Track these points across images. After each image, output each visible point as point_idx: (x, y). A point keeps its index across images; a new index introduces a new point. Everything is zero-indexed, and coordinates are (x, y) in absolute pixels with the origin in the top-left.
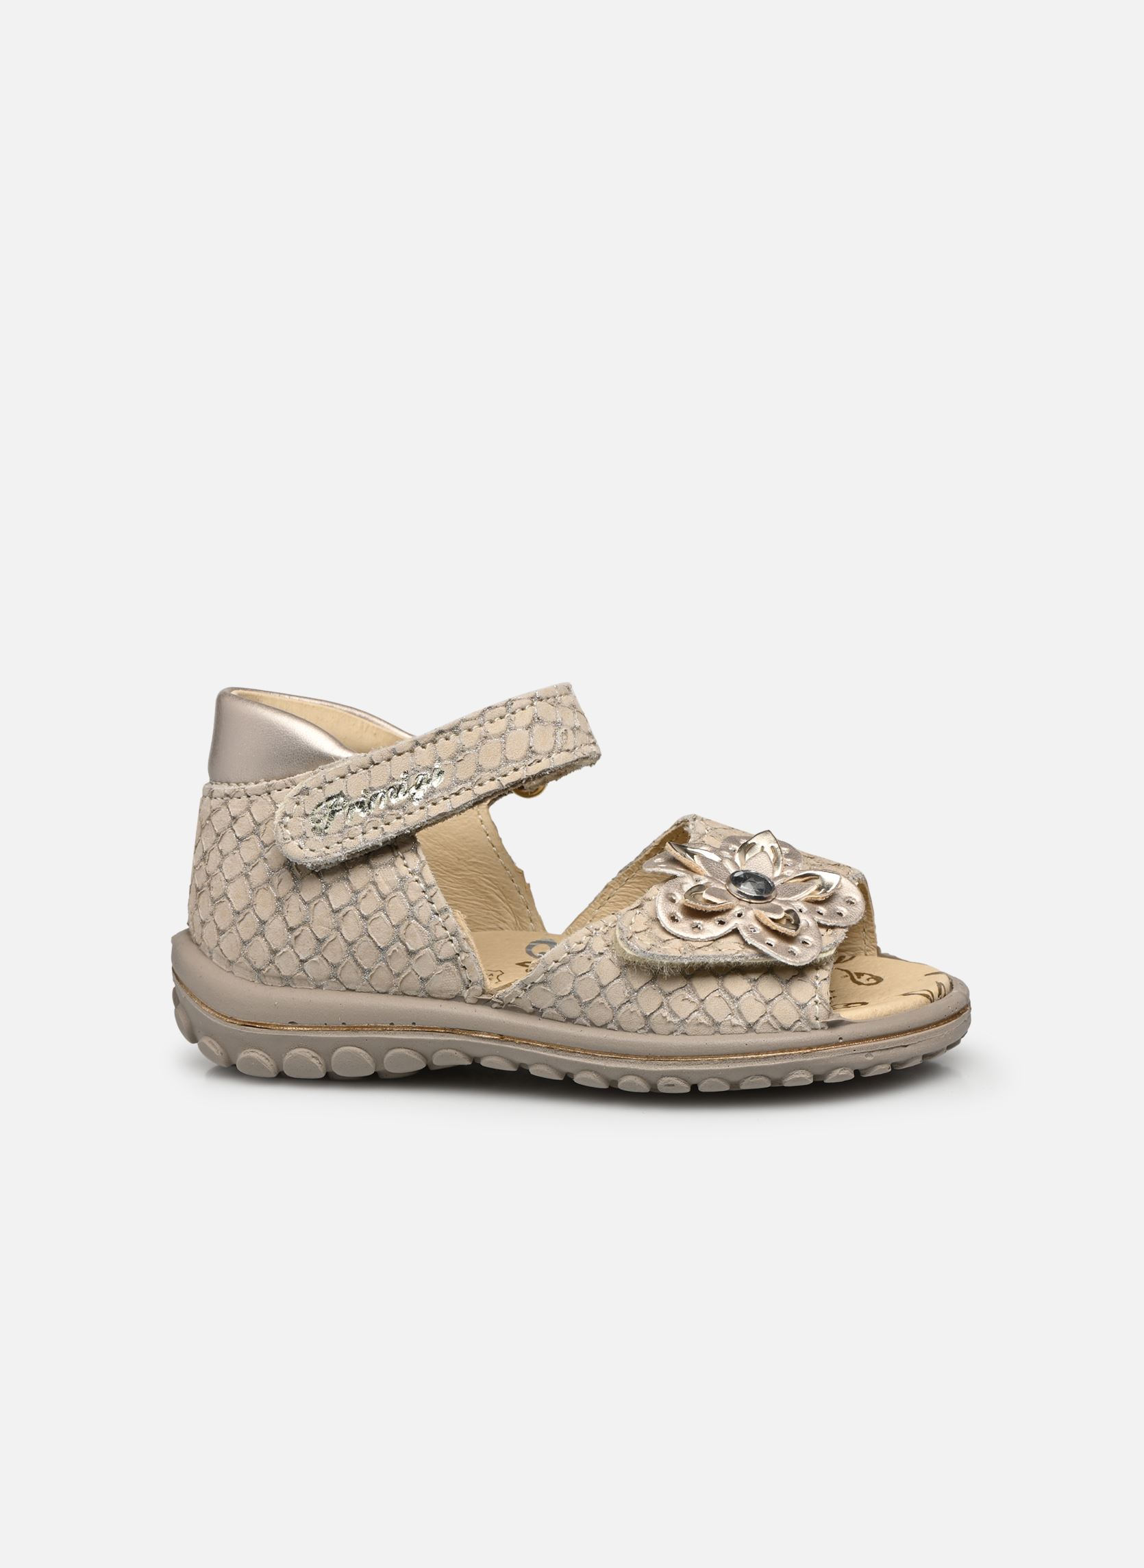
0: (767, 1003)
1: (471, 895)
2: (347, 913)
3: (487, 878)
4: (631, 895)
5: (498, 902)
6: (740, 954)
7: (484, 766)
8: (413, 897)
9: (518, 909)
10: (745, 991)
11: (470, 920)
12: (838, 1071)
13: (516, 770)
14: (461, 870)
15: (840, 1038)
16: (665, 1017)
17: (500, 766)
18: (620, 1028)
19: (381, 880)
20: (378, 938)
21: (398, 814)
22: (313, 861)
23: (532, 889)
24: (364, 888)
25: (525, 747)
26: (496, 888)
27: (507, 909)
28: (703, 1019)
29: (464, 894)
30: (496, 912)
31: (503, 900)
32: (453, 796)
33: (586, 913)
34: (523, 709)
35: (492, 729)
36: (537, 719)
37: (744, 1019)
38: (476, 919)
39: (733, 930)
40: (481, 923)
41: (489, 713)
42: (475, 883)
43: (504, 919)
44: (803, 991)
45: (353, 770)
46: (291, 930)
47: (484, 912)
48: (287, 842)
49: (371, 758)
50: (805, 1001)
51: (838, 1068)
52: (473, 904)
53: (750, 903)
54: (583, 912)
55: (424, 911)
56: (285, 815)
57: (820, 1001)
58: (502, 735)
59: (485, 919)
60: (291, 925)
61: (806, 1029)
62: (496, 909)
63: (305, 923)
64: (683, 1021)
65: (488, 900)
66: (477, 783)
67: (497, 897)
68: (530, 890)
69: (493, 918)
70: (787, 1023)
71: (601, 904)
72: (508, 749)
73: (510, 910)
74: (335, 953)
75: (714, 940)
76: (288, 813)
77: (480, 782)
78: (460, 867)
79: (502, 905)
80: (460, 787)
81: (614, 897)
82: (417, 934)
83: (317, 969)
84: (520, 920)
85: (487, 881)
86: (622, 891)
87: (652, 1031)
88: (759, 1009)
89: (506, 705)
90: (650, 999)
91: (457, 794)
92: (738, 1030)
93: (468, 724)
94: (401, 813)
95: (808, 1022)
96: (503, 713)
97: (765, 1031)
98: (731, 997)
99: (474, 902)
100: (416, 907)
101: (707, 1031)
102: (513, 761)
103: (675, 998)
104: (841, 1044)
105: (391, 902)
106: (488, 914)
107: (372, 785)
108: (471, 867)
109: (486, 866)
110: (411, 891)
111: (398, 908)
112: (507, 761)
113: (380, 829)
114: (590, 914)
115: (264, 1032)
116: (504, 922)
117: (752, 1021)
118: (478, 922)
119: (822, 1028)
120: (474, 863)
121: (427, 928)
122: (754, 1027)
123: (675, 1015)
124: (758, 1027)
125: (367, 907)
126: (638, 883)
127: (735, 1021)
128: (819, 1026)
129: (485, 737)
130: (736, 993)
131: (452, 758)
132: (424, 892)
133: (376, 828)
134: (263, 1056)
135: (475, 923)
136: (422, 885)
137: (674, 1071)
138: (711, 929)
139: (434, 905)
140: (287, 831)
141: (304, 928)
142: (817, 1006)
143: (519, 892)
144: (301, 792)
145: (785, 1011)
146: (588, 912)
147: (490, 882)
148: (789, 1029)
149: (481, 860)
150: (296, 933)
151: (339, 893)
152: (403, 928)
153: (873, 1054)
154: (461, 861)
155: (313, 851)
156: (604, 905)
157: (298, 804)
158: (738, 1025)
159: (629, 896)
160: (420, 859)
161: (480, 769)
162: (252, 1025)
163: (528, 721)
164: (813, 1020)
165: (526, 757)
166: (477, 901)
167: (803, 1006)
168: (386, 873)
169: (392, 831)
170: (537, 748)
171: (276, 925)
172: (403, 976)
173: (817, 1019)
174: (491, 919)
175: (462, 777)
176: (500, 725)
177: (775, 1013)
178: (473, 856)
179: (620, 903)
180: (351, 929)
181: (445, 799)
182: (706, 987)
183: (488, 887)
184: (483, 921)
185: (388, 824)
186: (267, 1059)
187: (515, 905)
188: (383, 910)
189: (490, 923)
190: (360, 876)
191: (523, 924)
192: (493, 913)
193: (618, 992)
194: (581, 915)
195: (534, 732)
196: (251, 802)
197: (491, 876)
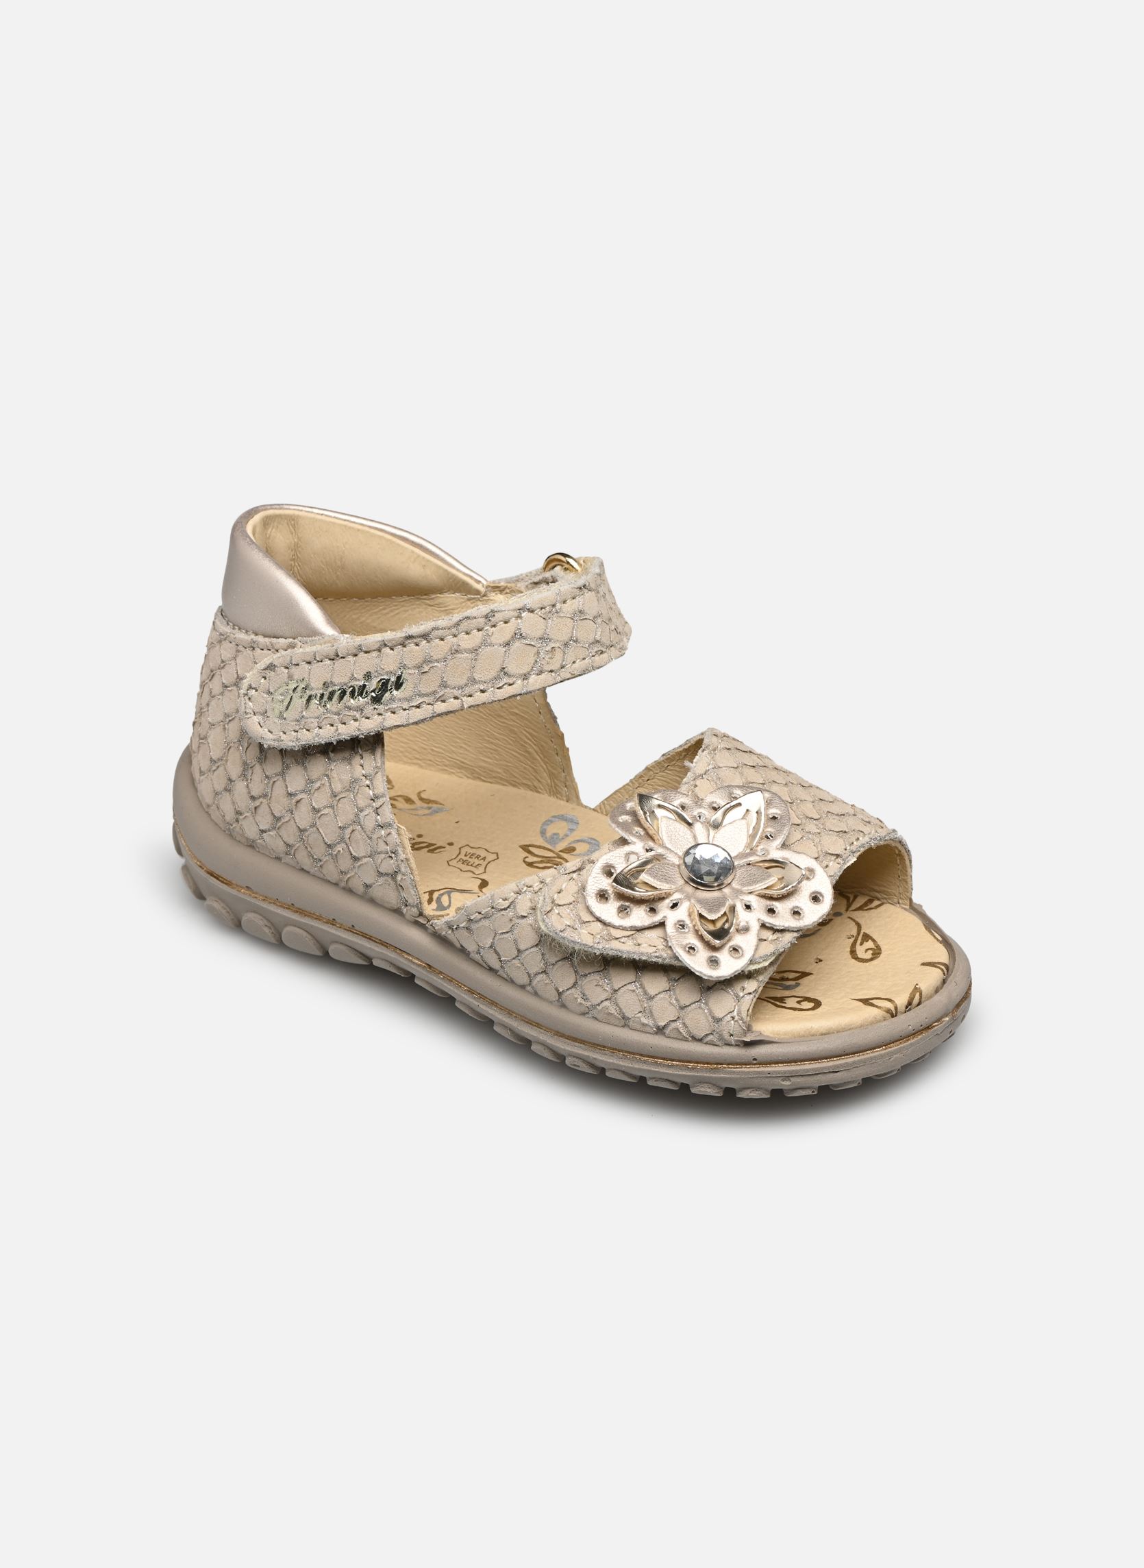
0: (682, 1008)
1: (510, 744)
2: (300, 800)
3: (528, 733)
4: (671, 782)
5: (536, 759)
6: (657, 954)
7: (448, 683)
8: (362, 803)
9: (554, 771)
10: (661, 990)
11: (508, 770)
12: (748, 1091)
13: (483, 691)
14: (502, 717)
15: (755, 1059)
16: (576, 998)
17: (466, 685)
18: (536, 994)
19: (335, 776)
20: (326, 835)
21: (355, 716)
22: (269, 743)
23: (571, 754)
24: (319, 779)
25: (498, 668)
26: (535, 745)
27: (543, 768)
28: (612, 1010)
29: (504, 742)
30: (533, 768)
31: (541, 758)
32: (413, 708)
33: (623, 791)
34: (506, 622)
35: (466, 642)
36: (518, 635)
37: (654, 1020)
38: (513, 771)
39: (660, 923)
40: (518, 776)
41: (466, 624)
42: (516, 734)
43: (539, 779)
44: (723, 1005)
45: (318, 659)
46: (253, 798)
47: (522, 766)
48: (248, 716)
49: (336, 650)
50: (721, 1016)
51: (749, 1088)
52: (513, 755)
53: (697, 888)
54: (620, 789)
55: (369, 821)
56: (250, 687)
57: (736, 1018)
58: (475, 651)
59: (522, 773)
60: (253, 793)
61: (718, 1043)
62: (532, 765)
63: (265, 796)
64: (594, 1006)
65: (526, 755)
66: (440, 699)
67: (535, 754)
68: (568, 754)
69: (529, 774)
70: (699, 1034)
71: (640, 784)
72: (477, 668)
73: (546, 770)
74: (289, 834)
75: (638, 931)
76: (253, 686)
77: (442, 699)
78: (502, 714)
79: (539, 763)
80: (421, 700)
81: (653, 781)
82: (361, 842)
83: (273, 842)
84: (555, 783)
85: (527, 734)
86: (662, 776)
87: (563, 1006)
88: (671, 1013)
89: (486, 617)
90: (563, 977)
91: (418, 707)
92: (648, 1029)
93: (440, 633)
94: (358, 716)
95: (721, 1038)
96: (481, 626)
97: (675, 1037)
98: (645, 993)
99: (513, 753)
100: (362, 814)
101: (617, 1022)
102: (480, 682)
103: (589, 981)
104: (755, 1064)
105: (340, 801)
106: (525, 768)
107: (334, 680)
108: (512, 717)
109: (527, 720)
110: (360, 796)
111: (346, 811)
112: (474, 681)
113: (335, 728)
114: (627, 793)
115: (225, 887)
116: (539, 781)
117: (662, 1024)
118: (515, 774)
119: (736, 1045)
120: (517, 714)
121: (370, 838)
122: (665, 1031)
123: (586, 999)
124: (667, 1031)
125: (320, 800)
126: (678, 772)
127: (644, 1021)
128: (733, 1043)
129: (457, 651)
130: (652, 992)
131: (419, 667)
132: (372, 800)
133: (332, 725)
134: (225, 909)
135: (511, 774)
136: (371, 793)
137: (579, 1054)
138: (639, 916)
139: (379, 817)
140: (251, 704)
141: (264, 801)
142: (732, 1022)
143: (557, 754)
144: (268, 667)
145: (698, 1020)
146: (625, 790)
147: (530, 737)
148: (700, 1040)
149: (523, 713)
150: (257, 803)
151: (296, 779)
152: (348, 831)
153: (791, 1079)
154: (504, 709)
155: (271, 732)
156: (642, 787)
157: (265, 678)
158: (647, 1025)
159: (669, 783)
160: (376, 763)
161: (444, 685)
162: (217, 877)
163: (507, 637)
164: (727, 1037)
165: (497, 678)
166: (517, 752)
167: (718, 1020)
168: (342, 771)
169: (345, 733)
170: (511, 669)
171: (240, 786)
172: (348, 876)
173: (732, 1035)
174: (527, 775)
175: (424, 690)
176: (477, 637)
177: (687, 1022)
178: (516, 707)
179: (659, 787)
180: (303, 817)
181: (405, 710)
182: (620, 979)
183: (528, 741)
184: (520, 775)
185: (344, 724)
186: (228, 912)
187: (552, 767)
188: (331, 806)
189: (525, 778)
190: (318, 766)
191: (557, 788)
192: (530, 769)
193: (534, 961)
194: (617, 791)
195: (511, 650)
196: (238, 651)
197: (531, 731)
